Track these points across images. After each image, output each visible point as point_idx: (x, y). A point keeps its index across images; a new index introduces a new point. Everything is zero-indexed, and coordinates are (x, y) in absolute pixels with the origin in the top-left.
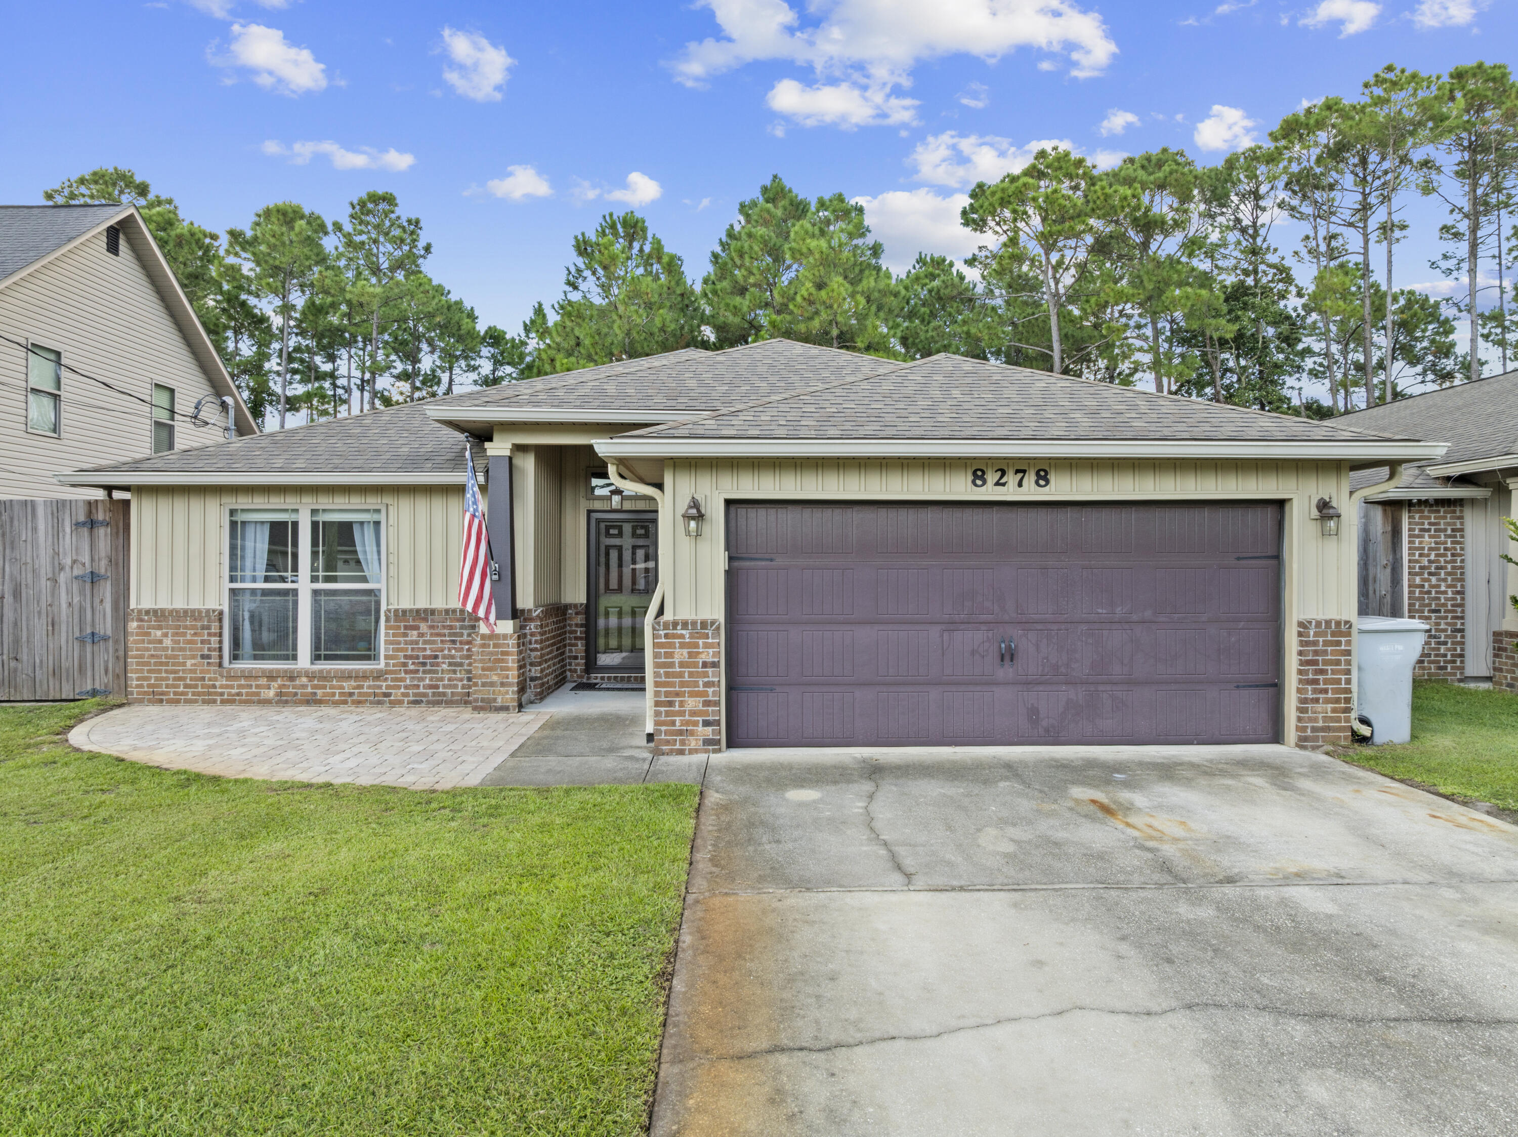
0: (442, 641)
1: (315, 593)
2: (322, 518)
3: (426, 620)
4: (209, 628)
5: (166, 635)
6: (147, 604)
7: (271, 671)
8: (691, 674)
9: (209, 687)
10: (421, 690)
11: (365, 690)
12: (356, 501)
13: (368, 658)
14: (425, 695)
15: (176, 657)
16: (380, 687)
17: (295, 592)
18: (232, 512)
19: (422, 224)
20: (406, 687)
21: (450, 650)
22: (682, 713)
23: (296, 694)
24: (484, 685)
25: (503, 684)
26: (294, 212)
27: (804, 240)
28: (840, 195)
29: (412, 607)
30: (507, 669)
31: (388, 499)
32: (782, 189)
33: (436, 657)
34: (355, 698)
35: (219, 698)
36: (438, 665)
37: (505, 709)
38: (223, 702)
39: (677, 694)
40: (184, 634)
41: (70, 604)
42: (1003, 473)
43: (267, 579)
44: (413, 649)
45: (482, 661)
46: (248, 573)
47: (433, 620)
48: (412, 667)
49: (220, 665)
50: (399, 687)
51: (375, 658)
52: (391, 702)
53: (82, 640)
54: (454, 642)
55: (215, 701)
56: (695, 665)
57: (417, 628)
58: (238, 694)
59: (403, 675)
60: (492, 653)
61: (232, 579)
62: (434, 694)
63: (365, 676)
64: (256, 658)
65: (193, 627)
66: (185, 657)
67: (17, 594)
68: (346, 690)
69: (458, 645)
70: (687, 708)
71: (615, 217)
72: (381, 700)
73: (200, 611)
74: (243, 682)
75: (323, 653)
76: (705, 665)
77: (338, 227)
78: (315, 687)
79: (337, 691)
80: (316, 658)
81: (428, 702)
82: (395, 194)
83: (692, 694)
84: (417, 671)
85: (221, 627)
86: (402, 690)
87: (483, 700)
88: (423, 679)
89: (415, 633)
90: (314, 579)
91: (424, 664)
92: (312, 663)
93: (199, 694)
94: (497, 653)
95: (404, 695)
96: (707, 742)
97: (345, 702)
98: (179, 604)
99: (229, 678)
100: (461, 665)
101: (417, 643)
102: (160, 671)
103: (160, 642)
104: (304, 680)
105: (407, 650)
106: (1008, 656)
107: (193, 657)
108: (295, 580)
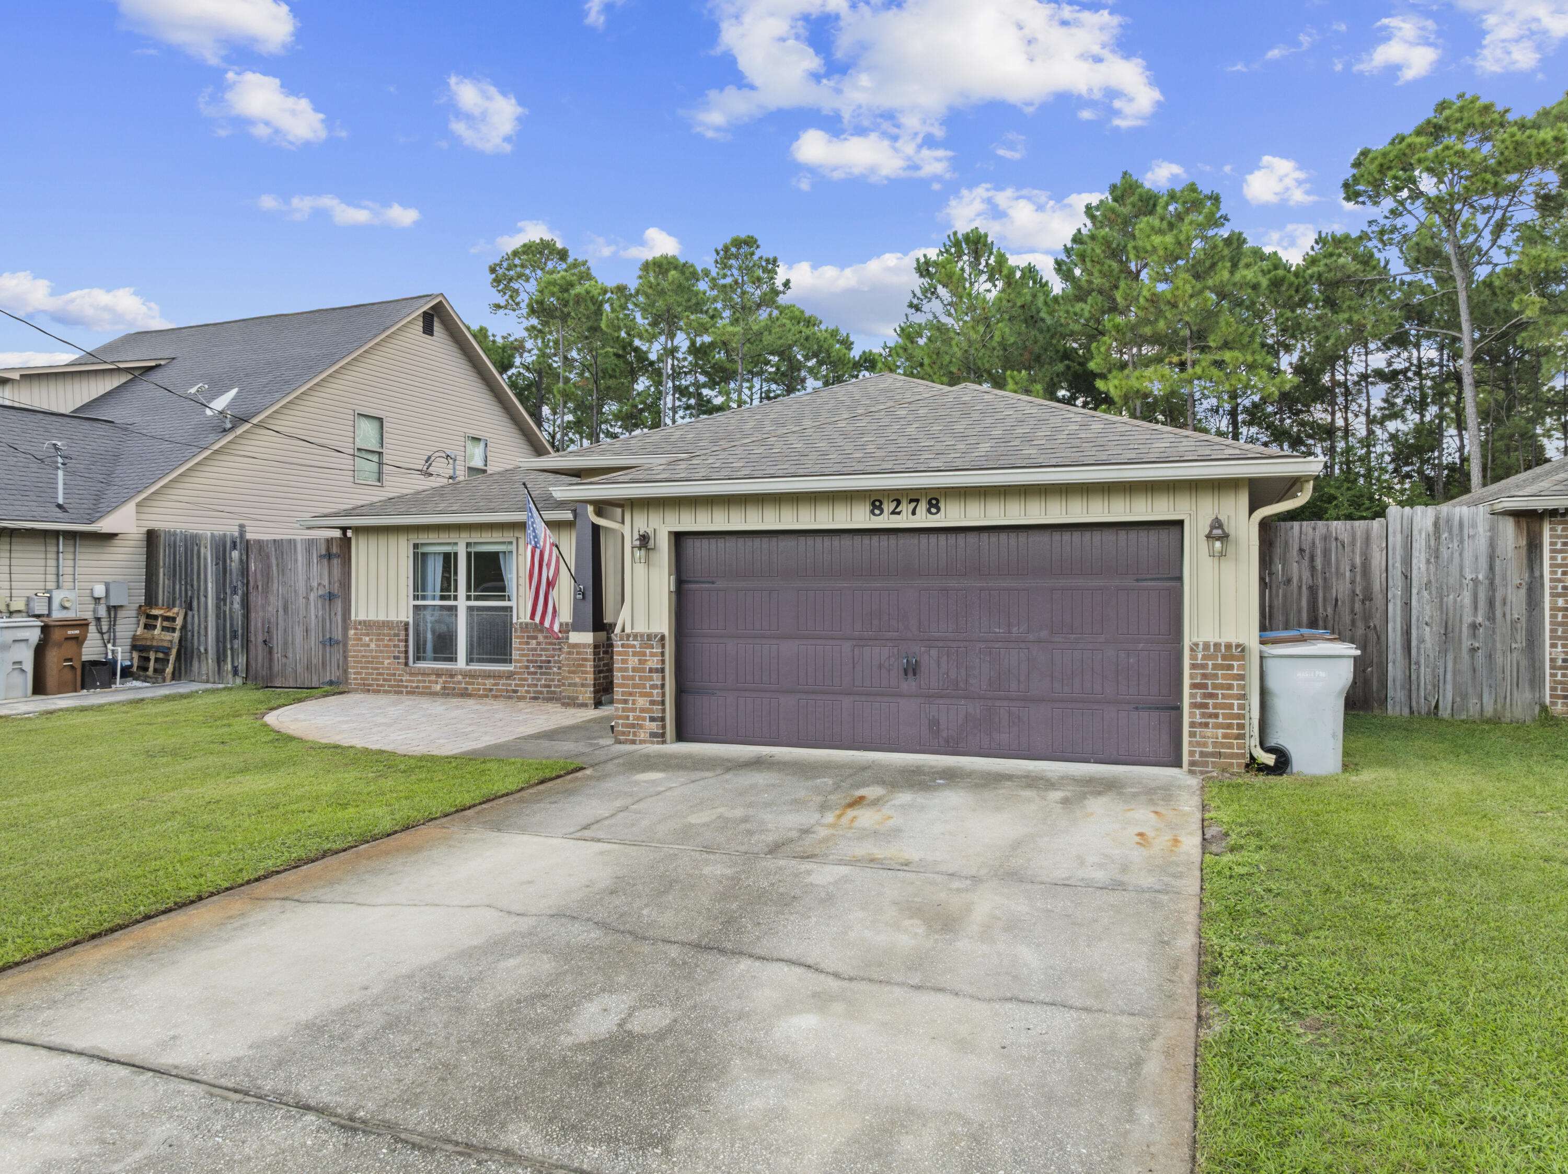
1: (470, 609)
2: (473, 550)
3: (542, 631)
4: (398, 635)
5: (371, 640)
6: (362, 617)
7: (438, 669)
8: (641, 678)
9: (399, 681)
10: (539, 689)
11: (500, 687)
12: (497, 536)
13: (504, 661)
14: (541, 693)
15: (377, 657)
16: (511, 685)
17: (456, 608)
18: (416, 546)
19: (779, 262)
20: (529, 686)
22: (634, 710)
23: (454, 689)
24: (570, 685)
25: (583, 685)
26: (669, 263)
27: (1150, 237)
30: (586, 672)
31: (518, 533)
32: (1132, 185)
33: (549, 662)
34: (493, 693)
35: (405, 690)
36: (550, 668)
37: (584, 705)
38: (408, 693)
39: (631, 694)
40: (383, 640)
41: (317, 616)
42: (899, 503)
43: (443, 598)
44: (533, 655)
45: (568, 665)
46: (429, 593)
48: (532, 670)
49: (406, 664)
50: (523, 686)
51: (510, 661)
52: (518, 698)
53: (323, 643)
55: (401, 692)
56: (643, 670)
57: (535, 638)
58: (417, 687)
59: (527, 676)
60: (575, 659)
61: (416, 597)
62: (547, 692)
64: (436, 659)
65: (389, 635)
66: (384, 658)
67: (286, 609)
68: (488, 687)
70: (638, 706)
71: (959, 235)
72: (512, 695)
73: (392, 622)
74: (421, 678)
75: (475, 656)
76: (651, 670)
77: (707, 273)
78: (467, 683)
79: (482, 687)
80: (470, 660)
81: (544, 699)
82: (756, 236)
83: (643, 695)
84: (535, 673)
85: (407, 635)
86: (526, 688)
87: (569, 698)
88: (539, 680)
89: (534, 642)
90: (469, 598)
91: (541, 667)
92: (467, 664)
93: (392, 686)
94: (579, 660)
95: (527, 692)
96: (653, 735)
97: (487, 696)
98: (382, 617)
99: (411, 674)
101: (536, 650)
102: (367, 668)
103: (368, 645)
104: (460, 677)
105: (530, 655)
106: (912, 670)
107: (389, 658)
108: (455, 598)
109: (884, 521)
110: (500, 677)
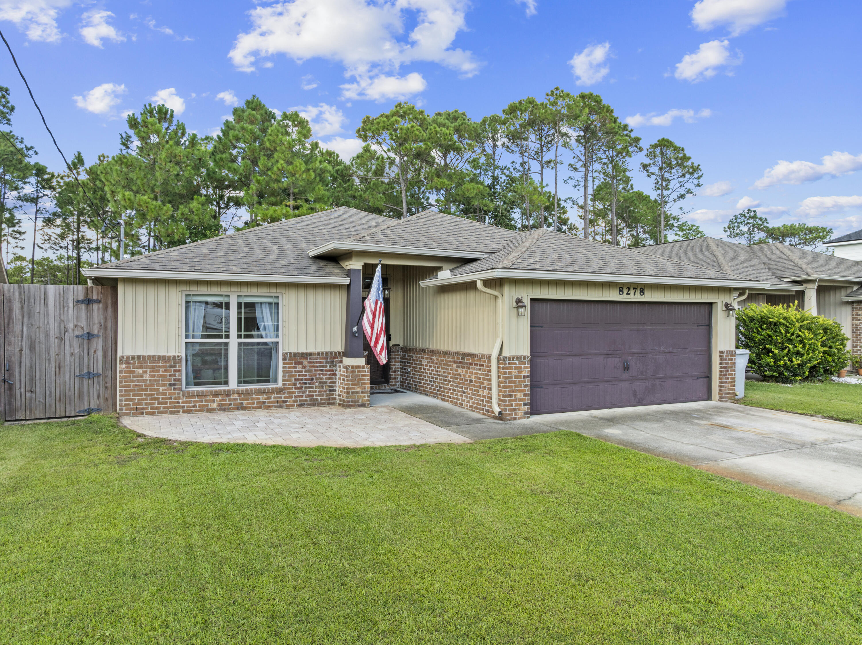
0: (316, 370)
1: (240, 344)
2: (244, 300)
3: (307, 359)
4: (174, 367)
5: (145, 372)
6: (129, 353)
7: (216, 391)
8: (519, 382)
9: (175, 403)
10: (304, 398)
11: (272, 400)
12: (263, 291)
14: (306, 401)
15: (153, 385)
16: (281, 398)
17: (227, 344)
18: (188, 296)
20: (296, 397)
21: (320, 375)
22: (515, 400)
23: (230, 404)
24: (352, 393)
25: (362, 392)
27: (277, 136)
28: (296, 113)
29: (298, 351)
30: (365, 384)
31: (283, 291)
33: (312, 379)
34: (266, 404)
35: (181, 410)
36: (313, 383)
37: (363, 405)
38: (184, 412)
39: (513, 391)
40: (158, 371)
41: (72, 354)
42: (629, 289)
43: (203, 336)
44: (299, 375)
46: (196, 333)
47: (310, 359)
48: (299, 386)
49: (181, 389)
50: (292, 397)
51: (276, 380)
52: (287, 406)
53: (81, 377)
54: (322, 370)
55: (178, 412)
56: (520, 377)
57: (301, 363)
58: (194, 406)
59: (294, 390)
61: (187, 337)
62: (311, 400)
63: (272, 392)
65: (164, 367)
66: (158, 385)
67: (32, 347)
68: (261, 400)
69: (324, 372)
70: (517, 398)
72: (282, 405)
73: (168, 356)
74: (197, 399)
75: (243, 379)
76: (524, 377)
78: (242, 399)
79: (256, 401)
80: (239, 382)
81: (308, 405)
83: (520, 391)
84: (302, 388)
85: (181, 366)
86: (293, 399)
87: (352, 401)
88: (305, 392)
89: (301, 366)
90: (239, 336)
91: (306, 383)
92: (238, 386)
93: (168, 408)
94: (359, 376)
95: (294, 401)
96: (524, 413)
97: (260, 407)
98: (151, 352)
99: (188, 397)
100: (326, 383)
101: (302, 371)
102: (141, 395)
103: (142, 376)
104: (236, 396)
105: (296, 376)
106: (626, 368)
107: (164, 385)
108: (227, 336)
109: (625, 298)
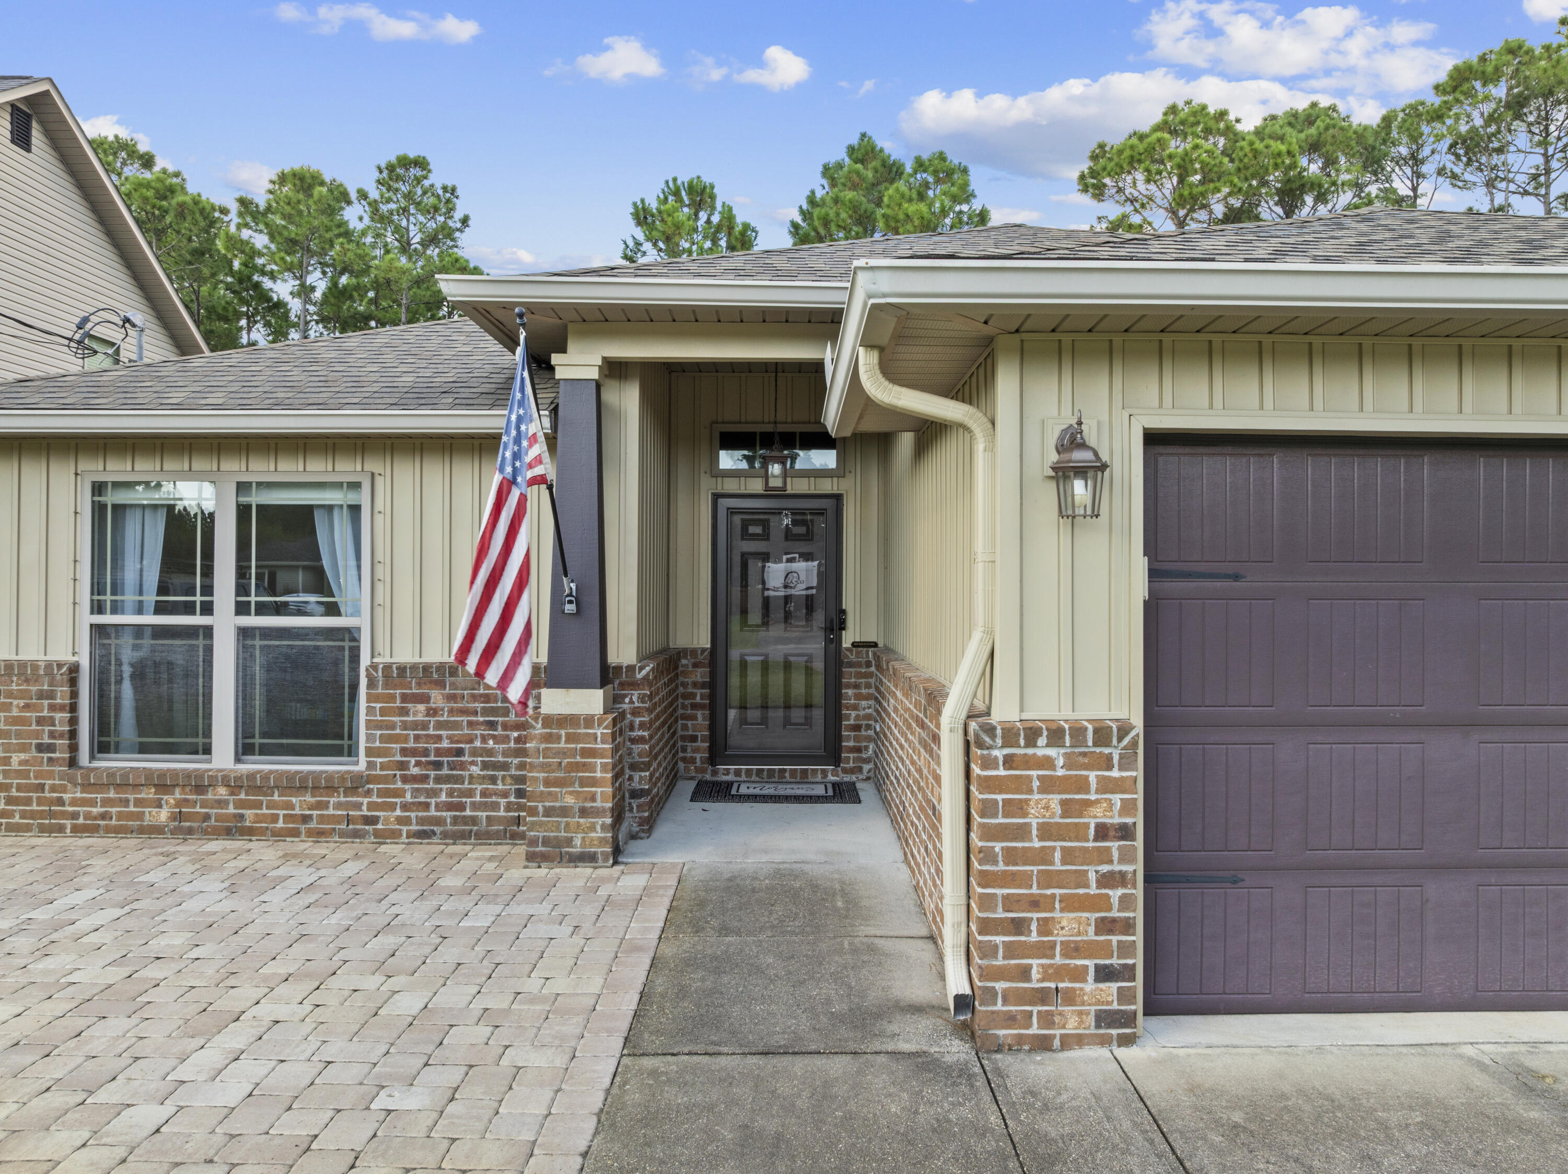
0: (471, 724)
2: (256, 499)
3: (441, 684)
4: (51, 695)
7: (163, 774)
8: (1068, 856)
9: (51, 802)
10: (433, 812)
11: (331, 811)
12: (317, 467)
13: (337, 751)
14: (439, 821)
16: (358, 806)
17: (208, 631)
18: (98, 488)
19: (459, 192)
20: (405, 807)
21: (484, 739)
22: (1045, 950)
23: (207, 817)
24: (548, 812)
25: (584, 812)
26: (313, 177)
27: (900, 205)
28: (941, 153)
29: (417, 660)
30: (594, 782)
31: (374, 465)
32: (873, 149)
33: (460, 752)
34: (313, 825)
35: (68, 823)
36: (462, 766)
37: (588, 858)
38: (77, 830)
39: (1035, 904)
40: (7, 707)
43: (160, 609)
44: (417, 738)
45: (544, 767)
46: (129, 597)
47: (453, 686)
48: (415, 771)
49: (73, 762)
50: (392, 807)
51: (351, 751)
52: (377, 834)
54: (492, 725)
55: (61, 829)
56: (1079, 832)
57: (425, 699)
58: (103, 816)
59: (399, 785)
60: (563, 753)
61: (98, 608)
62: (455, 820)
63: (328, 785)
64: (143, 749)
65: (23, 695)
66: (9, 748)
68: (297, 811)
69: (499, 732)
70: (1059, 937)
71: (679, 182)
72: (361, 829)
73: (34, 665)
74: (112, 795)
75: (258, 741)
76: (1102, 832)
77: (363, 195)
78: (240, 804)
79: (281, 813)
80: (244, 749)
81: (445, 835)
82: (429, 159)
83: (1073, 904)
84: (424, 779)
85: (74, 695)
86: (398, 812)
87: (546, 842)
88: (435, 793)
89: (421, 707)
90: (242, 609)
91: (438, 765)
92: (238, 760)
93: (33, 815)
94: (573, 753)
95: (401, 821)
96: (1106, 1019)
97: (295, 833)
99: (87, 786)
100: (505, 766)
101: (425, 726)
104: (222, 791)
105: (406, 739)
107: (23, 748)
108: (207, 609)
110: (331, 789)
